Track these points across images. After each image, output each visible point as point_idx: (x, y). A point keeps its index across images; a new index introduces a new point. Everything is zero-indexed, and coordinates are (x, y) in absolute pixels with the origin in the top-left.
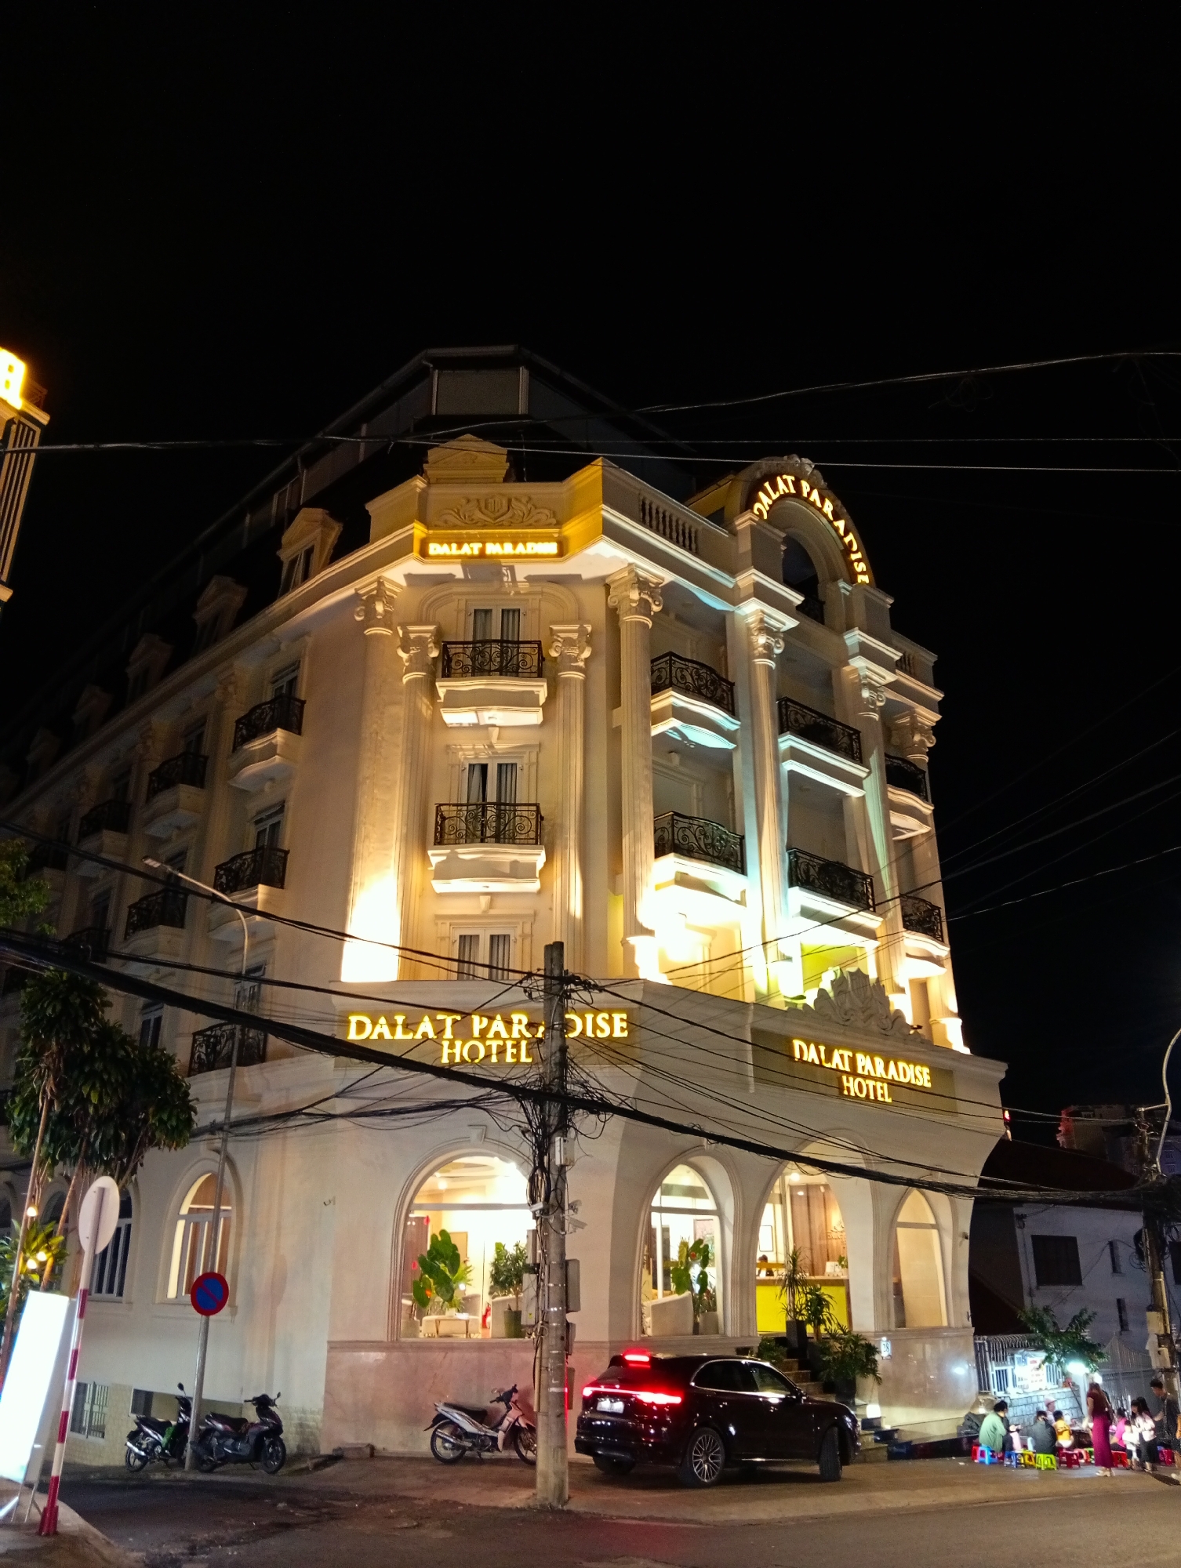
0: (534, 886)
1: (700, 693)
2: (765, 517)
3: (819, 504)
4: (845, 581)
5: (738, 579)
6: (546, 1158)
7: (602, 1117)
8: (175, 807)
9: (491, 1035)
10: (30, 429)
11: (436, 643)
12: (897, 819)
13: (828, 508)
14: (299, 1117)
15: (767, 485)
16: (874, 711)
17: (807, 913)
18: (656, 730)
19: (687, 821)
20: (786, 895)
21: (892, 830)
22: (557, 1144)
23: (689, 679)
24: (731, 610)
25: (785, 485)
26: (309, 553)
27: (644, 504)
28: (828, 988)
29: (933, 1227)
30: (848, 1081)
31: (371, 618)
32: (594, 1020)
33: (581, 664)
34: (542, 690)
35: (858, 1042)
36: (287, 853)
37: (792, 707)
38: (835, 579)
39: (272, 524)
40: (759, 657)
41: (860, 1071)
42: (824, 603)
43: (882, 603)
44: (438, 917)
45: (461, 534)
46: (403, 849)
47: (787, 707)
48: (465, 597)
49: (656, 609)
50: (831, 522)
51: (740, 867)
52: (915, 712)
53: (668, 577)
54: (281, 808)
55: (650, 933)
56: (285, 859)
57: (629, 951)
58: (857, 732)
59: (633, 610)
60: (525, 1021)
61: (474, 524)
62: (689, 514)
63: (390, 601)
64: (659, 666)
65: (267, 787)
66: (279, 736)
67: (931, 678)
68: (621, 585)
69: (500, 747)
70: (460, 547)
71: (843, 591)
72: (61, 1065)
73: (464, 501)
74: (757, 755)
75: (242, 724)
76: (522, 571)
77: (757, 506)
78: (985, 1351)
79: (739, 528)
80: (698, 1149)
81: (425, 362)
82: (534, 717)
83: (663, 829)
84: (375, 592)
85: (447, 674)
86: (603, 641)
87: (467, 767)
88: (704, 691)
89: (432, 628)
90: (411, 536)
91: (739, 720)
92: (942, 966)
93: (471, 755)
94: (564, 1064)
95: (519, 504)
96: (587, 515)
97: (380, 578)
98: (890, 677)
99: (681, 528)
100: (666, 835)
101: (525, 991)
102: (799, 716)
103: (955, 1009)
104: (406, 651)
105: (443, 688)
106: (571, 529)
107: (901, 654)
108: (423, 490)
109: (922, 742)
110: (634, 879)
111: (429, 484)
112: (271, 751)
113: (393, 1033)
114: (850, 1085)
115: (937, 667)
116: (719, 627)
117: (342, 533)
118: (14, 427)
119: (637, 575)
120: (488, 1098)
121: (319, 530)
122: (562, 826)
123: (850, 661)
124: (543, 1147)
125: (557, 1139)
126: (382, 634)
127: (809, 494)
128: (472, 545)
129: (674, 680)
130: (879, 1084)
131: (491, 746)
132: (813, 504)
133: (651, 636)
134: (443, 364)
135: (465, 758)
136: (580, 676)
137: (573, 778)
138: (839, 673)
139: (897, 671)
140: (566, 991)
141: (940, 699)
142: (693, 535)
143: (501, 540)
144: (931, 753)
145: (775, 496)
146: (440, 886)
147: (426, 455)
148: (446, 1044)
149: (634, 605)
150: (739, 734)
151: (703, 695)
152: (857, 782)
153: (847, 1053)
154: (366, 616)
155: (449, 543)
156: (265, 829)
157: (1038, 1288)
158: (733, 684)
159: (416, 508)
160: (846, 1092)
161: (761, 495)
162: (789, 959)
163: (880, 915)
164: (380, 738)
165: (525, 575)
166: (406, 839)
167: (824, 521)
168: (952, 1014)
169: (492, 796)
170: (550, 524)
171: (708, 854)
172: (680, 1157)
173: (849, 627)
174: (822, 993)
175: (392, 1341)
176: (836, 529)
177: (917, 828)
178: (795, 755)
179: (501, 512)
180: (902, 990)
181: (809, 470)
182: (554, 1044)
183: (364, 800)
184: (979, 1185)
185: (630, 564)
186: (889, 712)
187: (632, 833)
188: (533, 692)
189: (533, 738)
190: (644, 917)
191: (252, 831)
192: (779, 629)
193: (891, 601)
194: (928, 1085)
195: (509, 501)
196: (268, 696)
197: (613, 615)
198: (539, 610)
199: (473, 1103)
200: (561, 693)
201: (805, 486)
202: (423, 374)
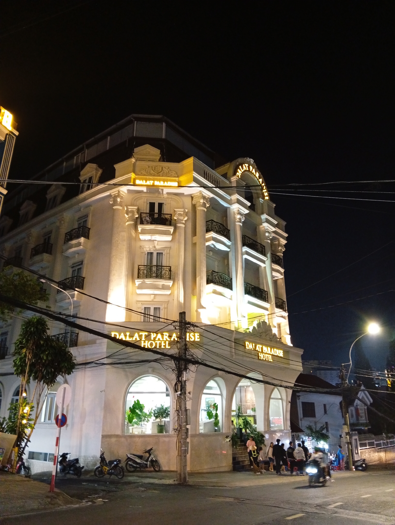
0: (168, 292)
1: (220, 233)
2: (240, 177)
3: (255, 174)
4: (262, 198)
5: (232, 197)
6: (180, 378)
7: (197, 366)
8: (42, 260)
9: (157, 339)
10: (13, 137)
11: (138, 212)
12: (275, 274)
13: (257, 175)
14: (92, 364)
15: (240, 167)
16: (269, 240)
17: (249, 303)
18: (207, 244)
19: (216, 273)
20: (244, 296)
21: (273, 277)
22: (184, 374)
23: (217, 229)
24: (229, 207)
25: (245, 167)
26: (90, 179)
27: (205, 172)
28: (256, 326)
29: (280, 399)
30: (261, 355)
31: (115, 203)
32: (189, 335)
33: (184, 222)
34: (171, 229)
35: (264, 343)
36: (84, 278)
37: (247, 238)
38: (258, 198)
39: (74, 167)
40: (237, 222)
41: (264, 352)
42: (255, 205)
43: (272, 206)
44: (137, 301)
45: (147, 178)
46: (126, 280)
47: (245, 238)
48: (146, 198)
49: (208, 205)
50: (258, 179)
51: (231, 288)
52: (279, 240)
53: (212, 195)
54: (81, 263)
55: (205, 308)
56: (83, 281)
57: (198, 314)
58: (264, 246)
59: (201, 206)
60: (168, 334)
61: (151, 175)
62: (216, 174)
63: (122, 198)
64: (209, 224)
65: (77, 256)
66: (82, 240)
67: (284, 229)
68: (197, 197)
69: (158, 247)
70: (146, 182)
71: (261, 201)
72: (34, 347)
73: (147, 167)
74: (236, 253)
75: (68, 234)
76: (166, 191)
77: (238, 174)
78: (294, 437)
79: (232, 181)
80: (217, 375)
81: (132, 119)
82: (169, 238)
83: (209, 276)
84: (117, 195)
85: (142, 223)
86: (190, 215)
87: (147, 253)
88: (221, 232)
89: (136, 207)
90: (131, 177)
91: (231, 242)
92: (285, 319)
93: (148, 249)
94: (186, 349)
95: (165, 169)
96: (188, 175)
97: (119, 190)
98: (274, 229)
99: (215, 180)
100: (210, 278)
101: (174, 327)
102: (248, 241)
103: (289, 333)
104: (127, 215)
105: (140, 228)
106: (183, 179)
107: (277, 222)
108: (134, 162)
109: (281, 250)
110: (200, 291)
111: (136, 160)
112: (79, 244)
113: (126, 338)
114: (261, 356)
115: (286, 226)
116: (225, 212)
117: (102, 172)
118: (8, 136)
119: (202, 195)
120: (160, 359)
121: (95, 171)
122: (178, 274)
123: (263, 224)
124: (179, 375)
125: (184, 372)
126: (119, 209)
127: (252, 170)
128: (150, 181)
129: (213, 229)
130: (269, 356)
131: (155, 247)
132: (253, 174)
133: (207, 214)
134: (138, 119)
135: (146, 250)
136: (183, 226)
137: (181, 258)
138: (259, 227)
139: (276, 228)
140: (187, 327)
141: (287, 236)
142: (219, 182)
143: (159, 180)
144: (284, 253)
145: (243, 171)
146: (139, 291)
147: (134, 150)
148: (143, 342)
149: (201, 204)
150: (231, 246)
151: (221, 233)
152: (263, 262)
153: (260, 346)
154: (113, 202)
155: (143, 180)
156: (75, 270)
157: (303, 418)
158: (229, 230)
159: (132, 168)
160: (260, 358)
161: (238, 170)
162: (245, 317)
163: (270, 303)
164: (118, 243)
165: (167, 192)
166: (127, 276)
167: (256, 179)
168: (288, 334)
169: (154, 263)
170: (175, 176)
171: (222, 284)
172: (212, 377)
173: (263, 213)
174: (254, 328)
175: (122, 435)
176: (259, 182)
177: (280, 277)
178: (247, 253)
179: (160, 171)
180: (275, 327)
181: (252, 162)
182: (183, 343)
183: (113, 263)
184: (294, 386)
185: (200, 191)
186: (273, 239)
187: (200, 276)
188: (169, 230)
189: (168, 245)
190: (203, 303)
191: (71, 270)
192: (243, 213)
193: (275, 205)
194: (282, 356)
195: (162, 168)
196: (76, 226)
197: (194, 207)
198: (170, 204)
199: (155, 361)
200: (177, 231)
201: (251, 168)
202: (131, 122)
